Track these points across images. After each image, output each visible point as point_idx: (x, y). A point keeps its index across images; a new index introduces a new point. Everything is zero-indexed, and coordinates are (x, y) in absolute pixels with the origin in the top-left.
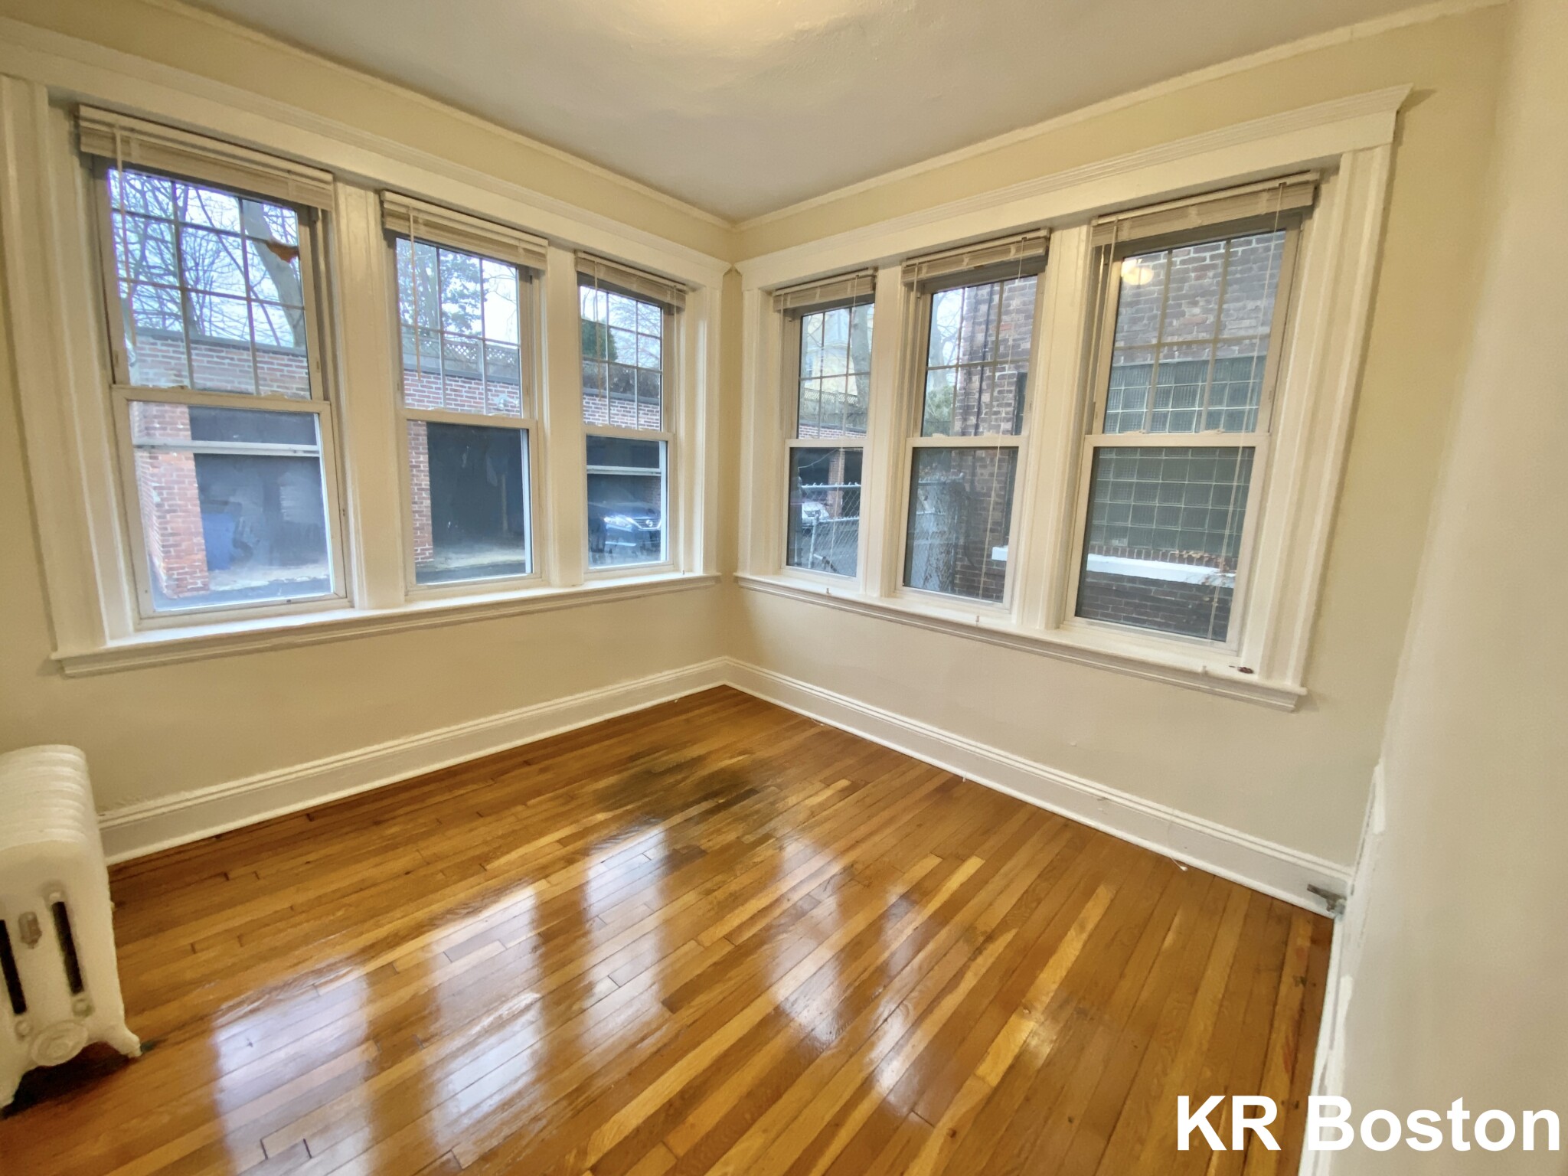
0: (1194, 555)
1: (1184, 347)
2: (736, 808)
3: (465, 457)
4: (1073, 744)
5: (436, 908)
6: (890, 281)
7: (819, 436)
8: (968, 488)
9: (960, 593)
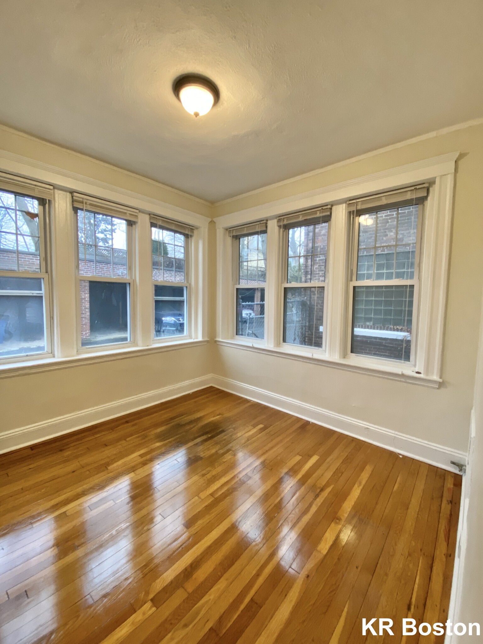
0: (399, 328)
1: (388, 247)
2: (216, 439)
3: (103, 294)
4: (354, 405)
5: (85, 487)
6: (273, 226)
7: (247, 283)
8: (308, 303)
9: (308, 345)
